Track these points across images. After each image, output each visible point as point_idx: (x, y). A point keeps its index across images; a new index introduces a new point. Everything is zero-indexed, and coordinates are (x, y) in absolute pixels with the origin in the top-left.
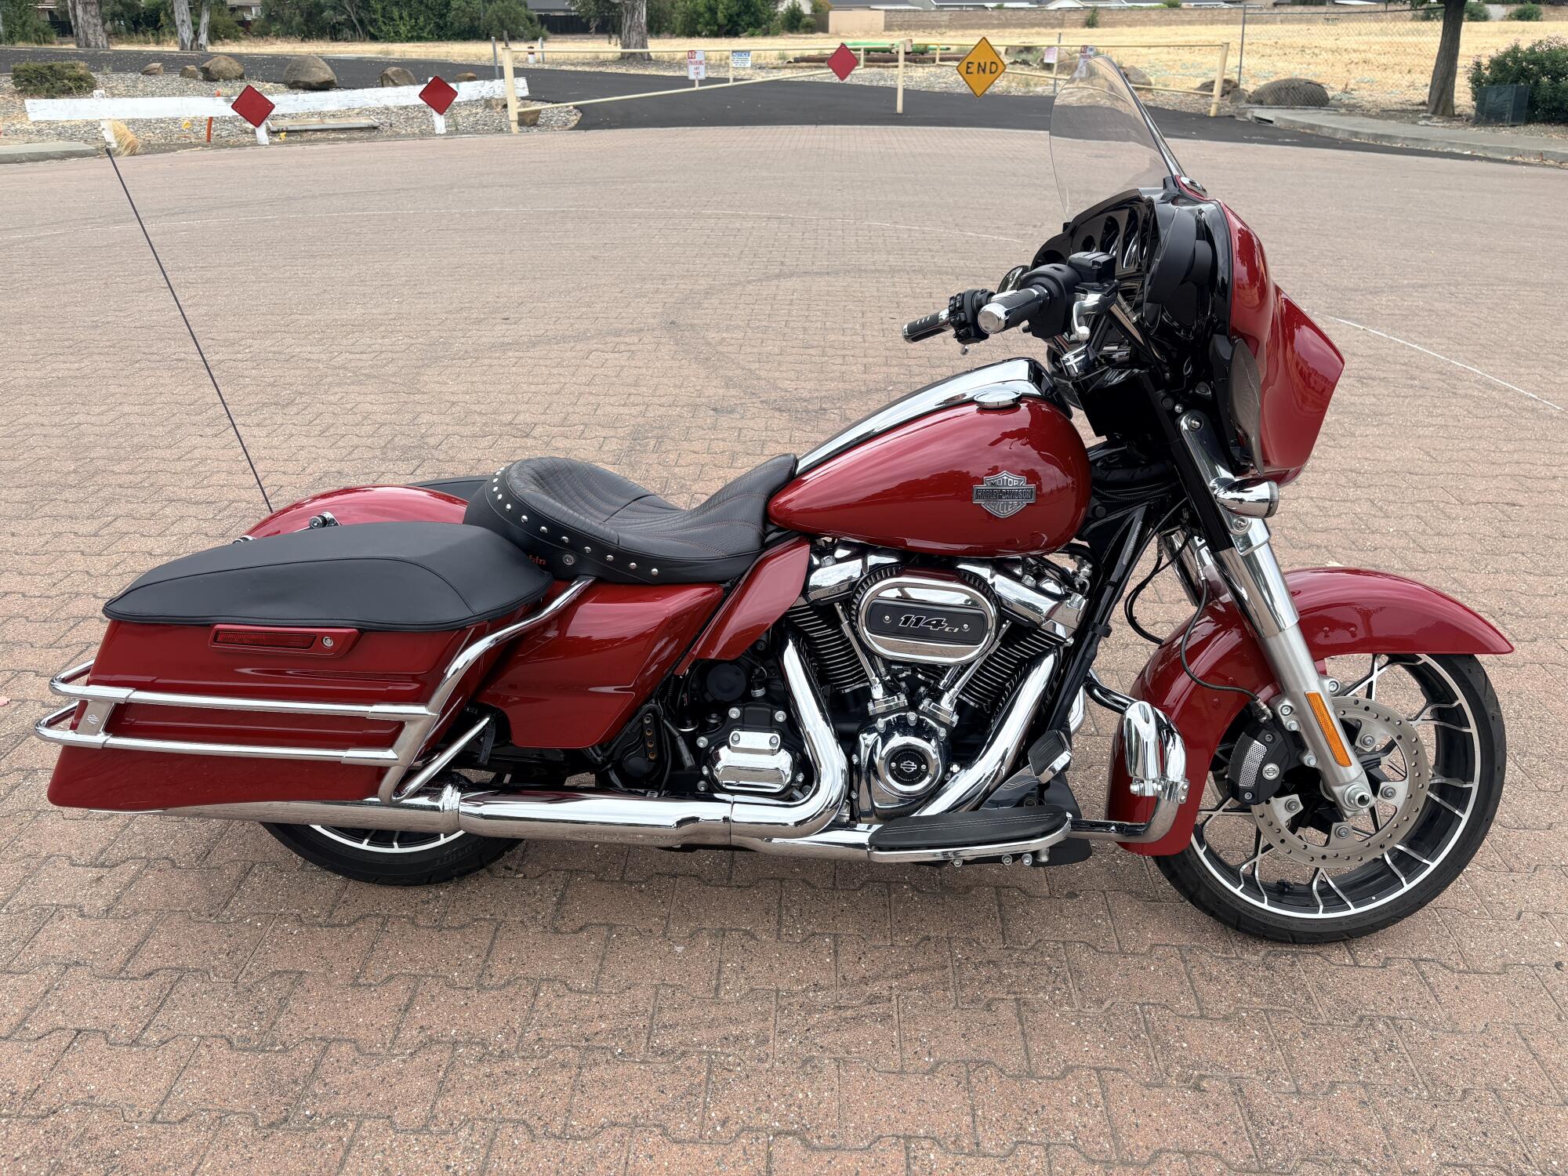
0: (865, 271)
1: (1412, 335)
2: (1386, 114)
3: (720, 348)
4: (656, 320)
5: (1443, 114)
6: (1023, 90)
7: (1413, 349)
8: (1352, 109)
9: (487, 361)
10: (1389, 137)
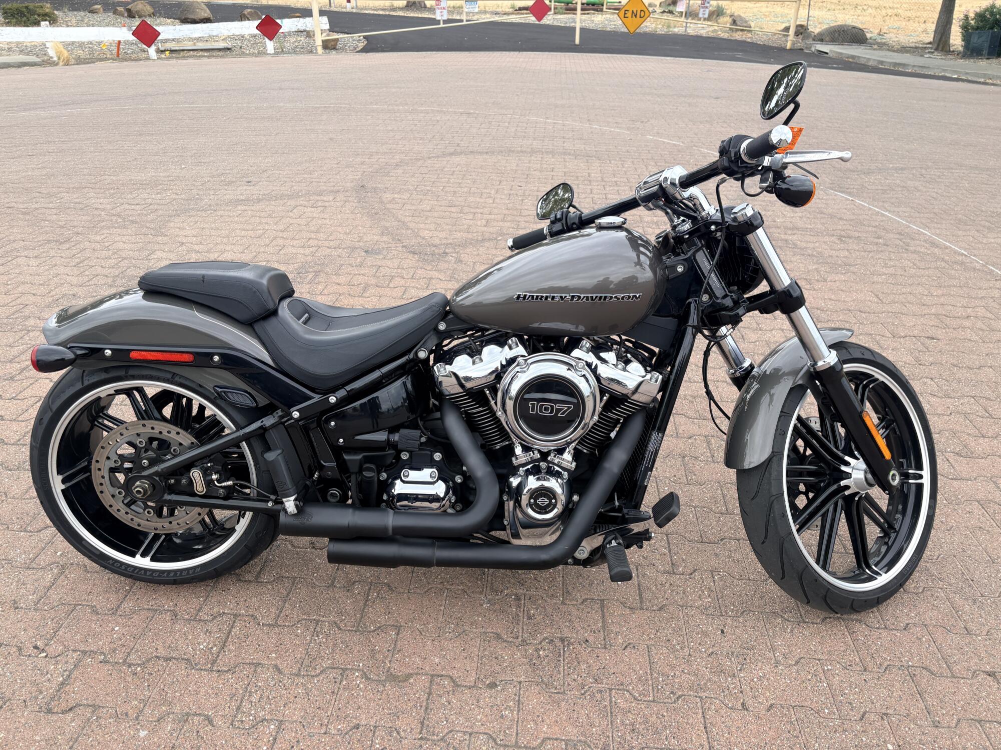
0: (513, 152)
1: (886, 205)
2: (904, 49)
3: (388, 206)
4: (352, 184)
5: (942, 51)
6: (666, 30)
7: (883, 215)
8: (882, 46)
9: (220, 213)
10: (904, 65)
